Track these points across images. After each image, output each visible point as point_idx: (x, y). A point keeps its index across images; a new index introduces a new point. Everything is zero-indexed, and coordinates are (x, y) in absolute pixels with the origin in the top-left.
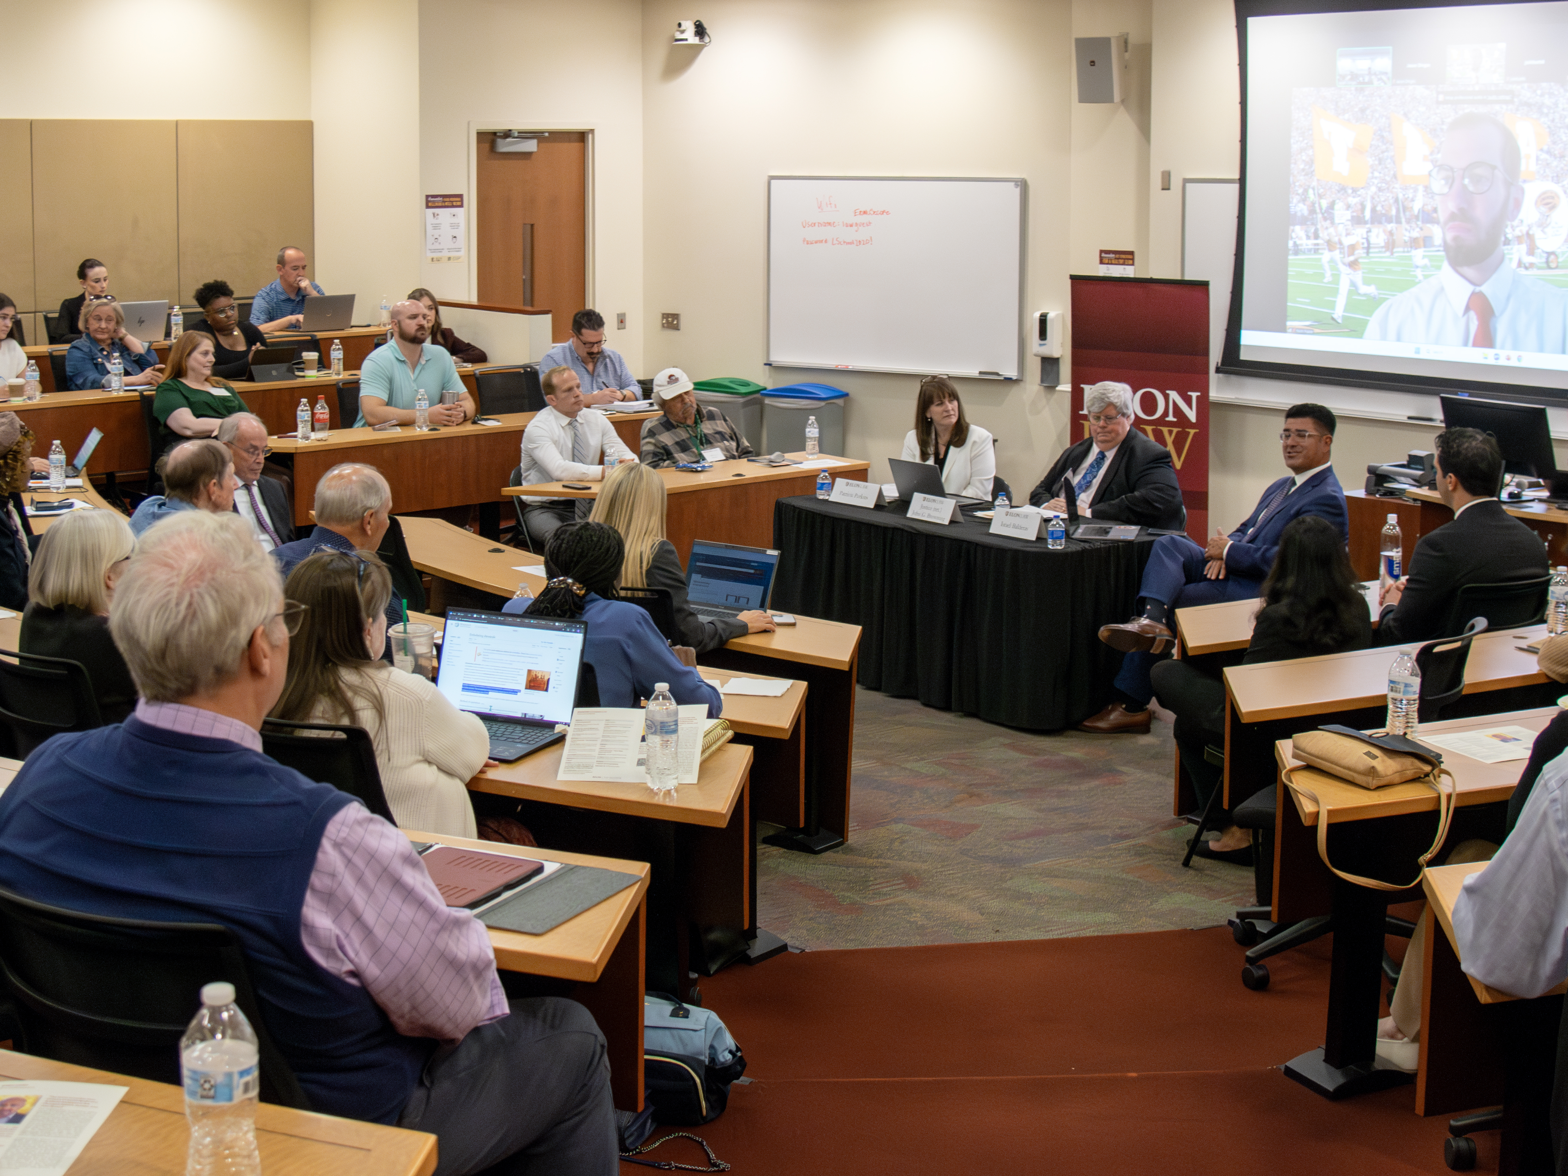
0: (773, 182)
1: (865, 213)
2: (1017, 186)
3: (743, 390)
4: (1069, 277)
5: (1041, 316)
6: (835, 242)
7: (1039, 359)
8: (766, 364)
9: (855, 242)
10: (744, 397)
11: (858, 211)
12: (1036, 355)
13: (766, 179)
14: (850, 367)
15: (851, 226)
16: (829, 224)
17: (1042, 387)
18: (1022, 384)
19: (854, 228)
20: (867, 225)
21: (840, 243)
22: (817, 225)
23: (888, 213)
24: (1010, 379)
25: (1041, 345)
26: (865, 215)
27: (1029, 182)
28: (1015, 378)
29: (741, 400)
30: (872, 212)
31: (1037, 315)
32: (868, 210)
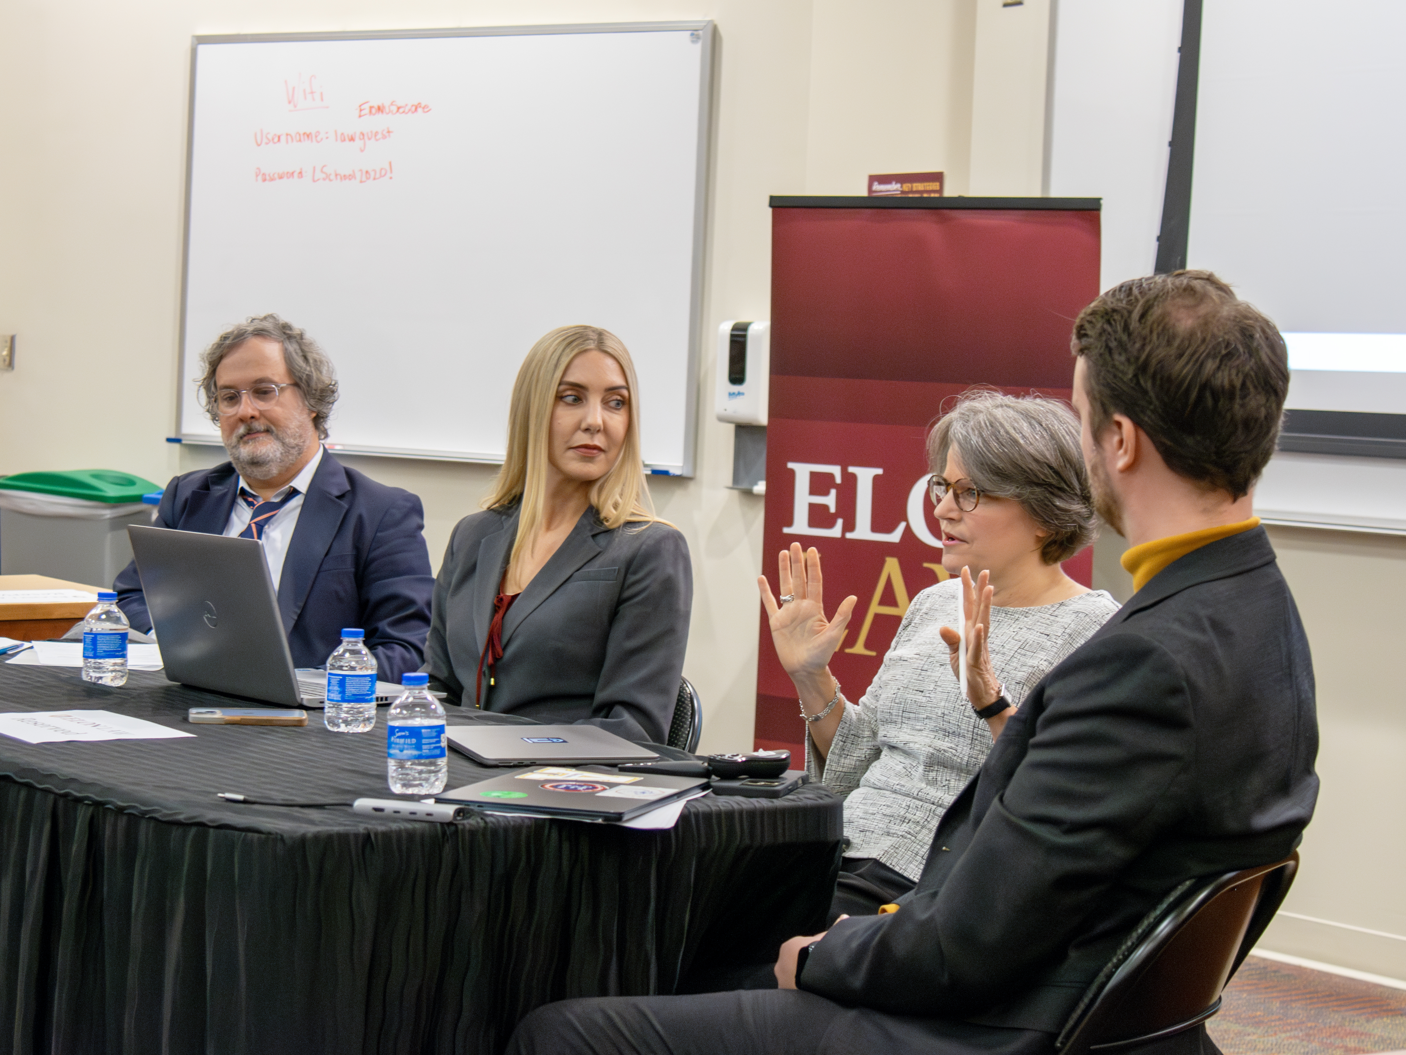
0: (202, 49)
1: (380, 109)
2: (695, 36)
3: (112, 491)
4: (767, 201)
5: (735, 328)
6: (319, 175)
7: (731, 428)
8: (169, 440)
9: (358, 175)
10: (113, 507)
11: (366, 107)
12: (722, 419)
13: (187, 44)
14: (338, 447)
15: (352, 139)
16: (308, 136)
17: (735, 493)
18: (692, 486)
19: (358, 143)
20: (384, 137)
21: (327, 177)
22: (283, 139)
23: (426, 109)
24: (665, 473)
25: (731, 395)
26: (379, 116)
27: (722, 30)
28: (678, 472)
29: (108, 513)
30: (394, 109)
31: (726, 328)
32: (387, 104)
